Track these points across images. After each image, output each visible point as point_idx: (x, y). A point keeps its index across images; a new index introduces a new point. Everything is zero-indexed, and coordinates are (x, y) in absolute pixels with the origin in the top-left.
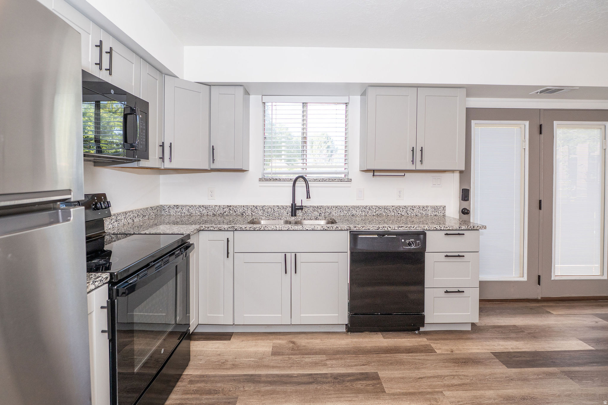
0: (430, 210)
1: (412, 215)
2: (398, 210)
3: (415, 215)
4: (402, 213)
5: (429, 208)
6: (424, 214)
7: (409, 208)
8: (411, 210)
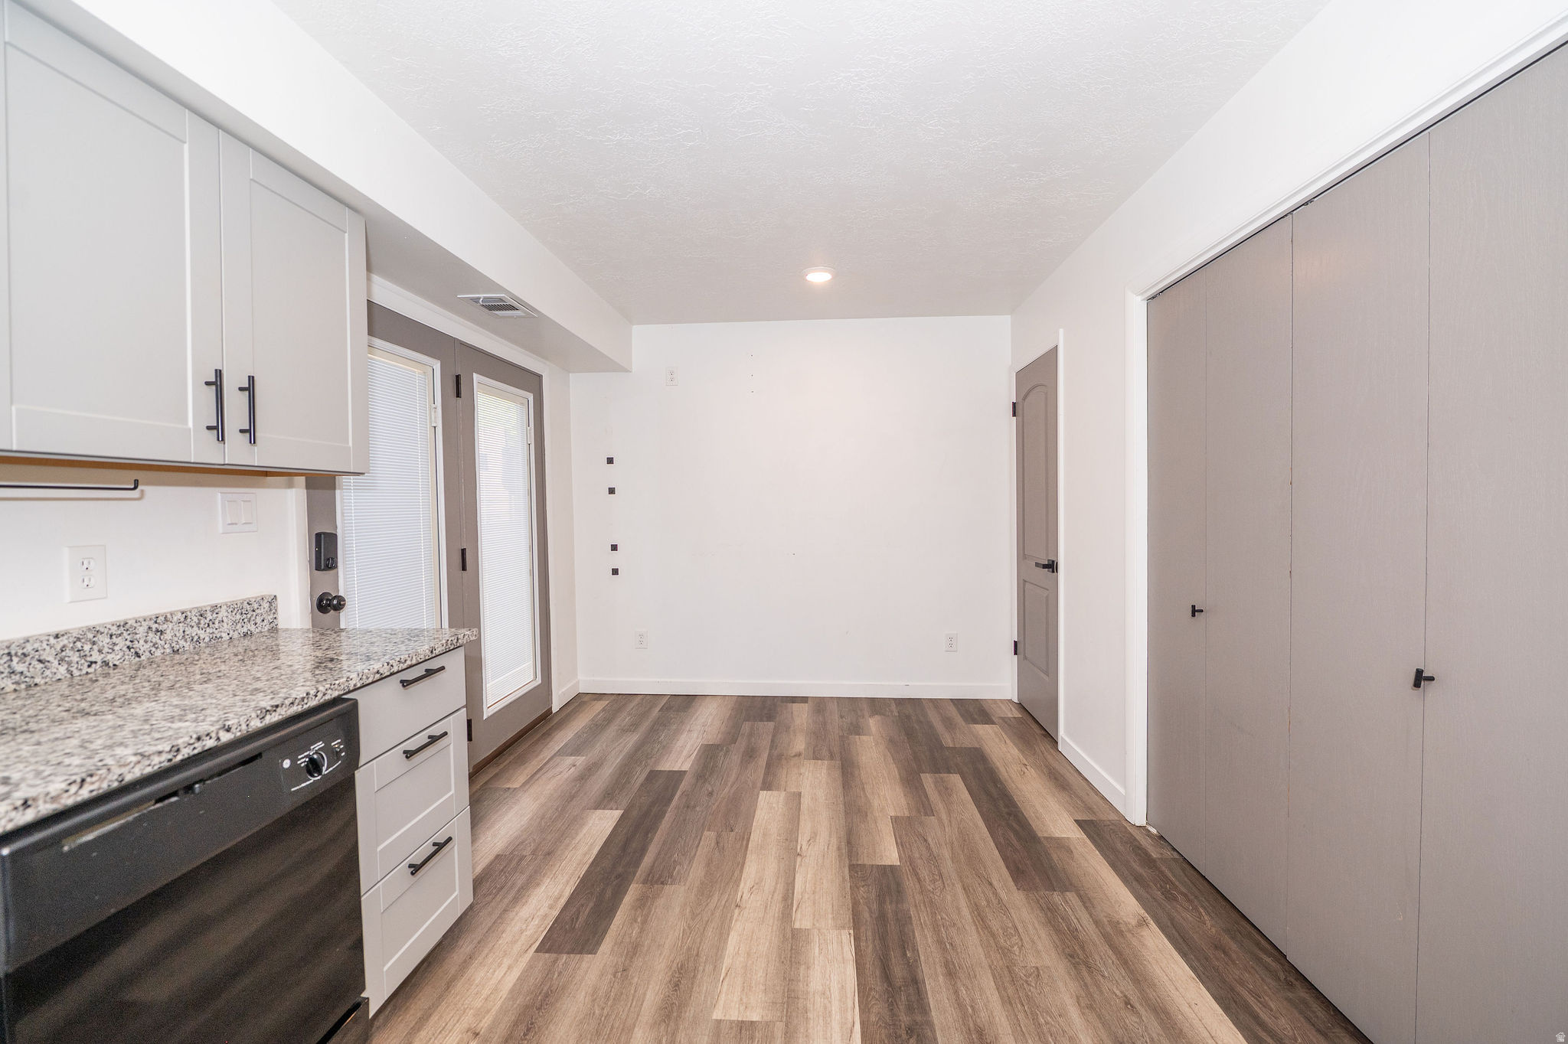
0: (225, 619)
1: (158, 653)
2: (87, 647)
3: (168, 651)
4: (109, 657)
5: (223, 613)
6: (207, 639)
8: (151, 635)
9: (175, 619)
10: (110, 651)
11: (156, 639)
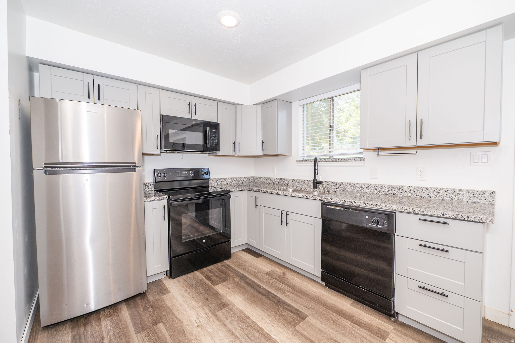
2: (416, 191)
3: (440, 199)
4: (422, 195)
6: (456, 199)
7: (432, 191)
9: (444, 190)
10: (422, 194)
11: (437, 194)
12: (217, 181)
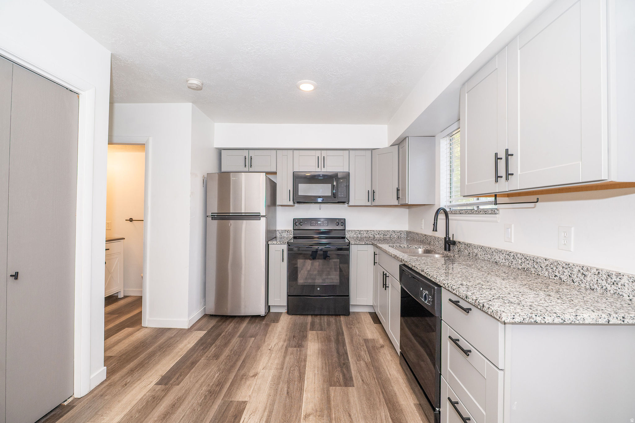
9: (592, 271)
11: (582, 278)
12: (357, 233)
